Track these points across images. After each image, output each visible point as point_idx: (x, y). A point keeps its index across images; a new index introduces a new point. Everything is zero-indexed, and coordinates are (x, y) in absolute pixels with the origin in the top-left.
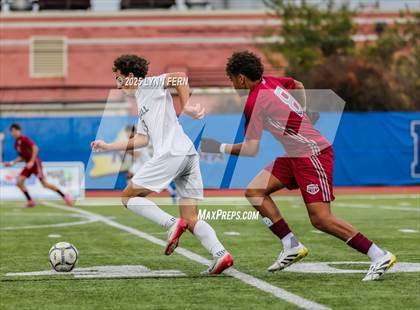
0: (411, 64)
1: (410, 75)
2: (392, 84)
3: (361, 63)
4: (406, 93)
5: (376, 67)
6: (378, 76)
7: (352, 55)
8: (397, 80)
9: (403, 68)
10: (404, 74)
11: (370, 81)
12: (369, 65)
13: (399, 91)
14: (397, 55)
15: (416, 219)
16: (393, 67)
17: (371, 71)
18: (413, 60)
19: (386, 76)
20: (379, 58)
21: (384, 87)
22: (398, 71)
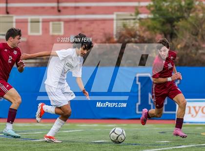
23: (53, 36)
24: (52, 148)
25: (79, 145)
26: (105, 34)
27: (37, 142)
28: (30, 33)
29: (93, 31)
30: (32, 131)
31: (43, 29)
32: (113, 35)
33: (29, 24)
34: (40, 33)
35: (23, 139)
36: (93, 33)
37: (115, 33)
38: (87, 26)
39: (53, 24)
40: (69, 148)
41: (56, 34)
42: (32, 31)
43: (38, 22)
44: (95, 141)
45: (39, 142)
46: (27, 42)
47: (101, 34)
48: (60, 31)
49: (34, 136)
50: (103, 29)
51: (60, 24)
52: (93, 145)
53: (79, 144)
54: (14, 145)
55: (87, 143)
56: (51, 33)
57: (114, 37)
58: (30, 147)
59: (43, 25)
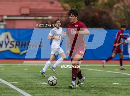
0: (121, 10)
1: (121, 14)
2: (113, 18)
3: (101, 9)
4: (119, 22)
5: (107, 11)
6: (108, 15)
7: (97, 5)
8: (115, 16)
9: (118, 11)
10: (118, 14)
11: (104, 17)
12: (104, 10)
13: (116, 21)
14: (115, 6)
15: (121, 78)
16: (114, 11)
17: (105, 12)
18: (122, 8)
19: (111, 15)
20: (108, 7)
21: (110, 19)
22: (116, 12)
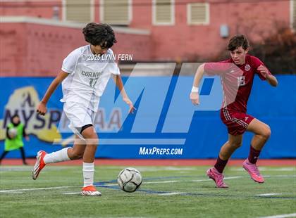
23: (192, 26)
24: (191, 205)
25: (234, 200)
26: (276, 23)
27: (167, 196)
28: (155, 22)
29: (256, 18)
30: (159, 179)
31: (176, 15)
32: (289, 23)
33: (154, 8)
34: (172, 22)
35: (146, 191)
36: (257, 21)
37: (292, 20)
38: (247, 9)
39: (192, 7)
40: (219, 206)
41: (197, 23)
42: (158, 19)
43: (169, 4)
44: (262, 195)
45: (171, 196)
46: (151, 37)
47: (270, 22)
48: (203, 18)
49: (163, 186)
50: (273, 14)
51: (204, 7)
52: (258, 200)
53: (235, 198)
54: (131, 202)
55: (248, 198)
56: (190, 21)
57: (291, 26)
58: (157, 204)
59: (176, 10)
